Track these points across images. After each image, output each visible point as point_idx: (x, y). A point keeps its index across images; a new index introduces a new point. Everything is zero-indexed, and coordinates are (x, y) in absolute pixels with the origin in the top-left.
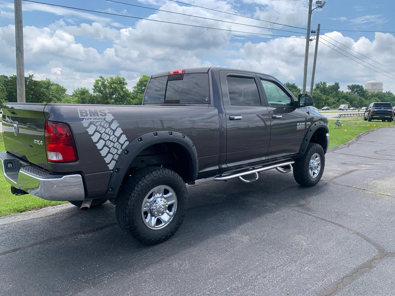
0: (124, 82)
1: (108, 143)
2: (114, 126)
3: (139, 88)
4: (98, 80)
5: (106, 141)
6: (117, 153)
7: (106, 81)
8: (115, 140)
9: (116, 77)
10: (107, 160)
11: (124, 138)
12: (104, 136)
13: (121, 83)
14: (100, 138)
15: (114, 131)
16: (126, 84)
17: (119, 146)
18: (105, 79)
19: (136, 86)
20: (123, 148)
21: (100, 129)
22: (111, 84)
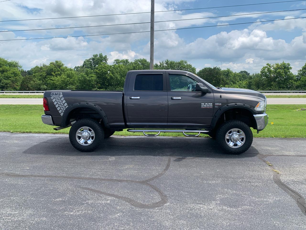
0: (289, 67)
1: (60, 106)
2: (62, 99)
3: (304, 71)
4: (265, 66)
5: (59, 105)
6: (63, 110)
7: (272, 67)
8: (62, 104)
9: (281, 64)
10: (60, 112)
11: (66, 104)
12: (58, 103)
13: (286, 68)
14: (57, 104)
15: (62, 101)
16: (291, 68)
17: (64, 107)
18: (271, 65)
19: (301, 69)
20: (66, 108)
21: (57, 100)
22: (276, 69)
